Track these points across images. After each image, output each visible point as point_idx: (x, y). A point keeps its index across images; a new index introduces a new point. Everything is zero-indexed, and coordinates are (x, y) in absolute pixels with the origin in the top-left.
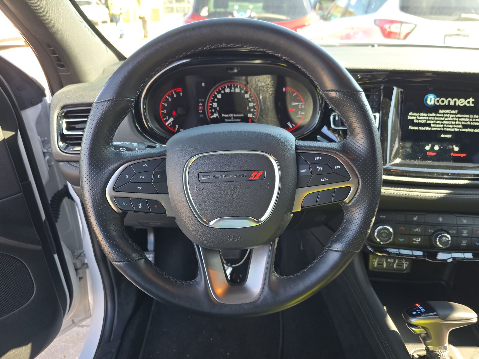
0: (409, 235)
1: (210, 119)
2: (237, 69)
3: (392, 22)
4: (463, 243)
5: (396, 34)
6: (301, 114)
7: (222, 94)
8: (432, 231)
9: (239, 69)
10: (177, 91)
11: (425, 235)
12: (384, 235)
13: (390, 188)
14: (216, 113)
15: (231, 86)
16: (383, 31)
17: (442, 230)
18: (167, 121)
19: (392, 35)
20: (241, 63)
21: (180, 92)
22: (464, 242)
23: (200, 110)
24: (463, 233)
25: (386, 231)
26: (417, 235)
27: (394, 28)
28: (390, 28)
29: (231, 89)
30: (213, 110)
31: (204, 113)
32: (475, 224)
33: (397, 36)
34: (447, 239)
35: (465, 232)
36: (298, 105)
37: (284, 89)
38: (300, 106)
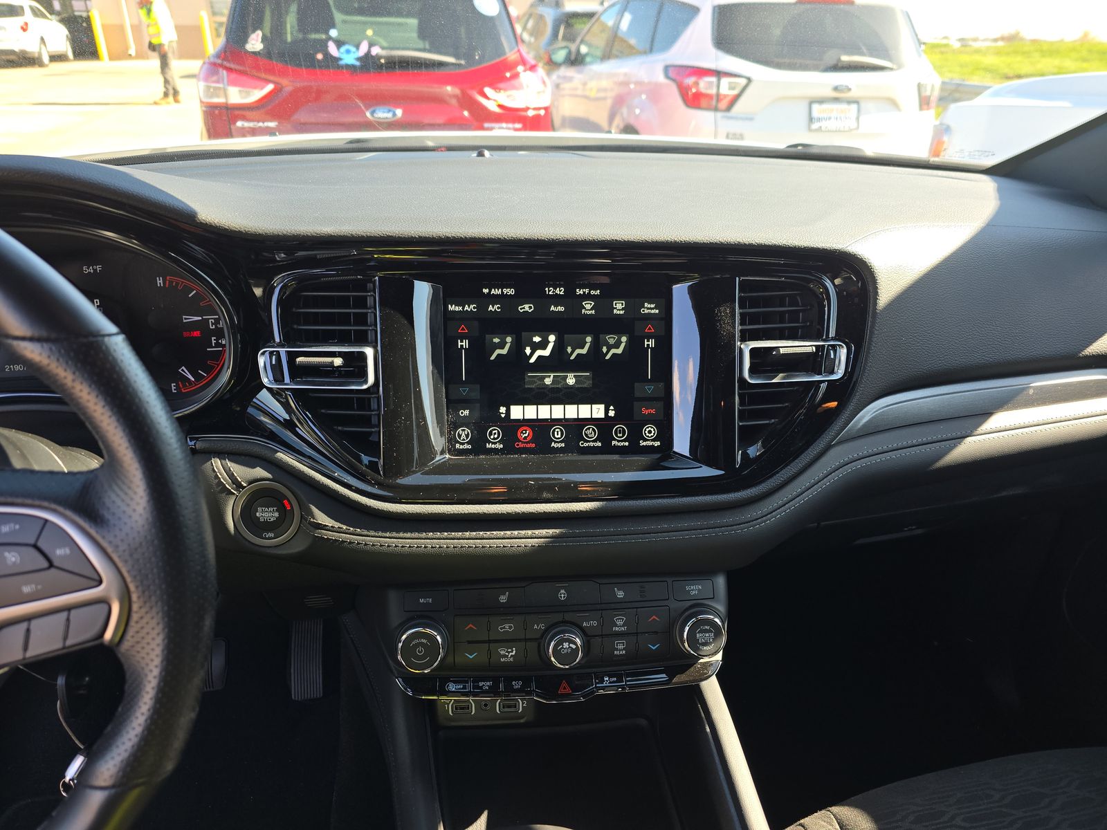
0: (489, 641)
3: (702, 72)
4: (617, 650)
5: (709, 97)
6: (218, 344)
8: (542, 626)
11: (526, 640)
12: (420, 651)
13: (416, 535)
16: (684, 91)
17: (564, 622)
19: (704, 102)
22: (621, 647)
24: (616, 625)
25: (424, 641)
26: (508, 641)
27: (706, 85)
28: (696, 84)
32: (645, 599)
33: (714, 102)
34: (574, 647)
35: (620, 623)
37: (161, 281)
38: (212, 324)
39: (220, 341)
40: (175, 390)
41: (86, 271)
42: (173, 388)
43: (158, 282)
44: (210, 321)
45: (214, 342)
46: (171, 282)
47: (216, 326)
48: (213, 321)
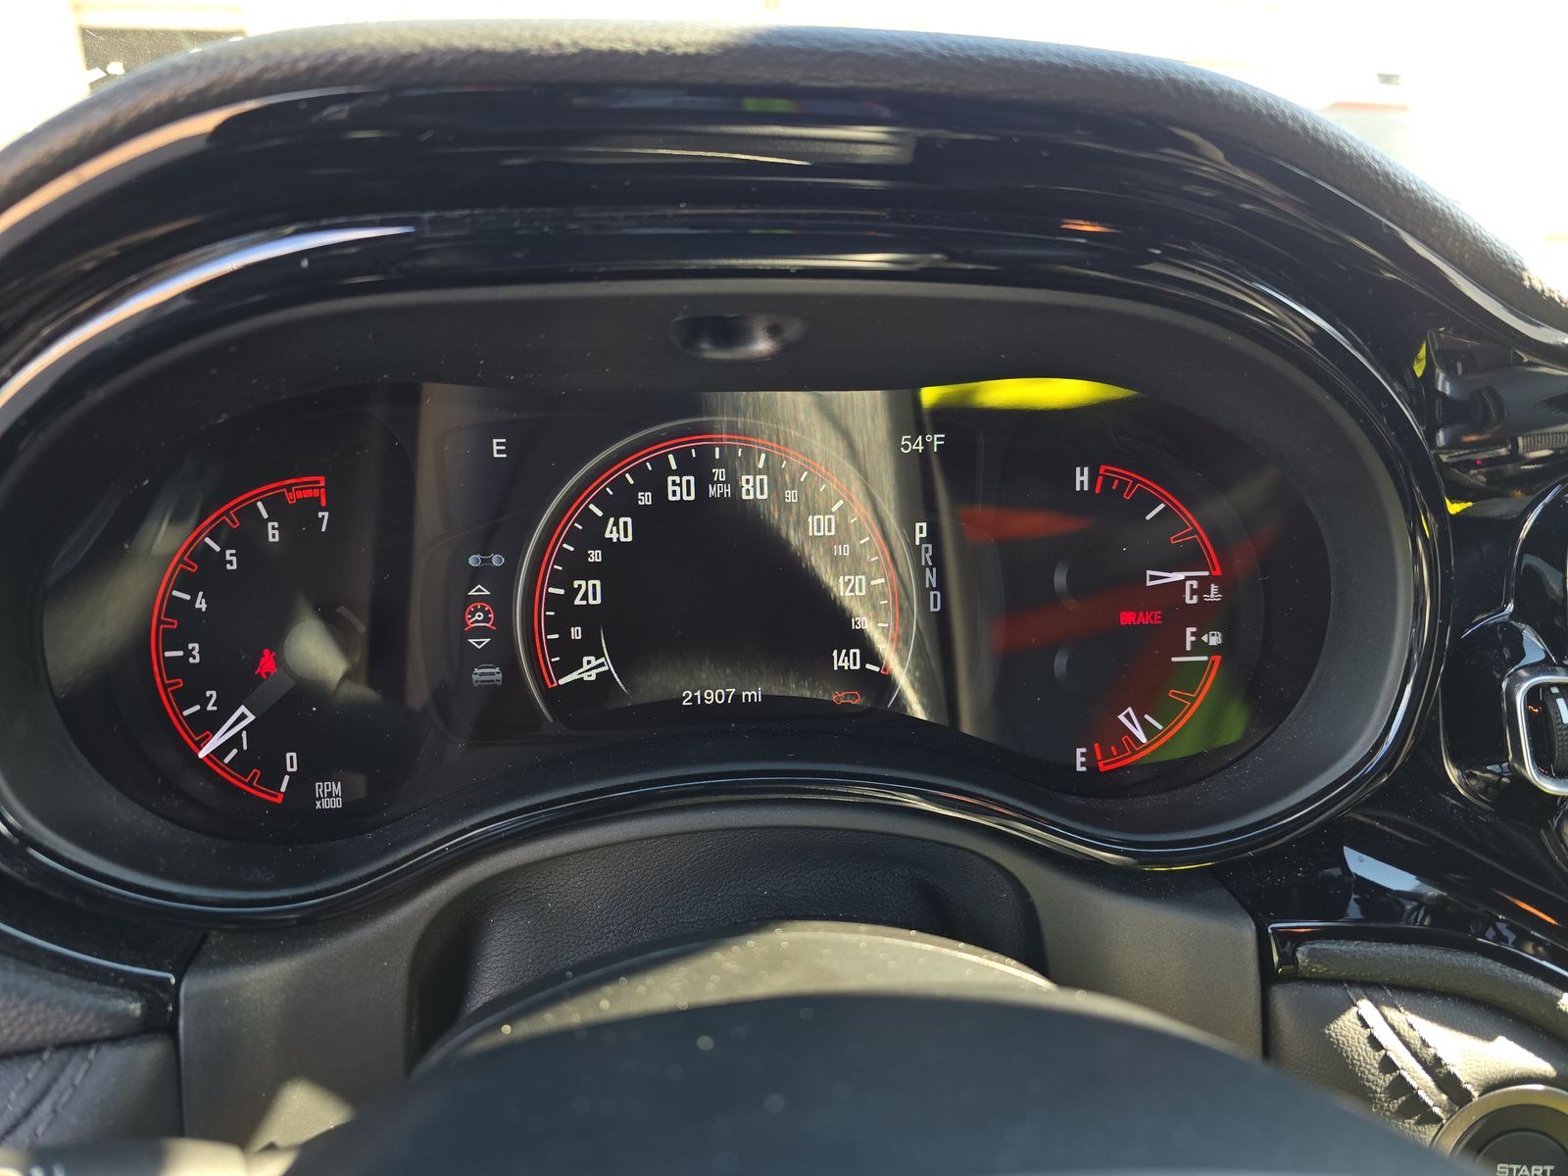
1: (552, 695)
2: (774, 331)
6: (1200, 647)
7: (639, 514)
9: (793, 330)
10: (291, 498)
14: (599, 655)
15: (706, 452)
18: (209, 724)
20: (784, 273)
21: (314, 505)
23: (479, 633)
29: (704, 481)
30: (576, 633)
31: (502, 652)
36: (1182, 583)
37: (1085, 478)
38: (1193, 592)
39: (1205, 638)
40: (1083, 764)
41: (906, 447)
42: (1080, 759)
43: (1079, 478)
44: (1188, 583)
45: (1190, 639)
46: (1108, 481)
47: (1201, 599)
48: (1195, 584)
